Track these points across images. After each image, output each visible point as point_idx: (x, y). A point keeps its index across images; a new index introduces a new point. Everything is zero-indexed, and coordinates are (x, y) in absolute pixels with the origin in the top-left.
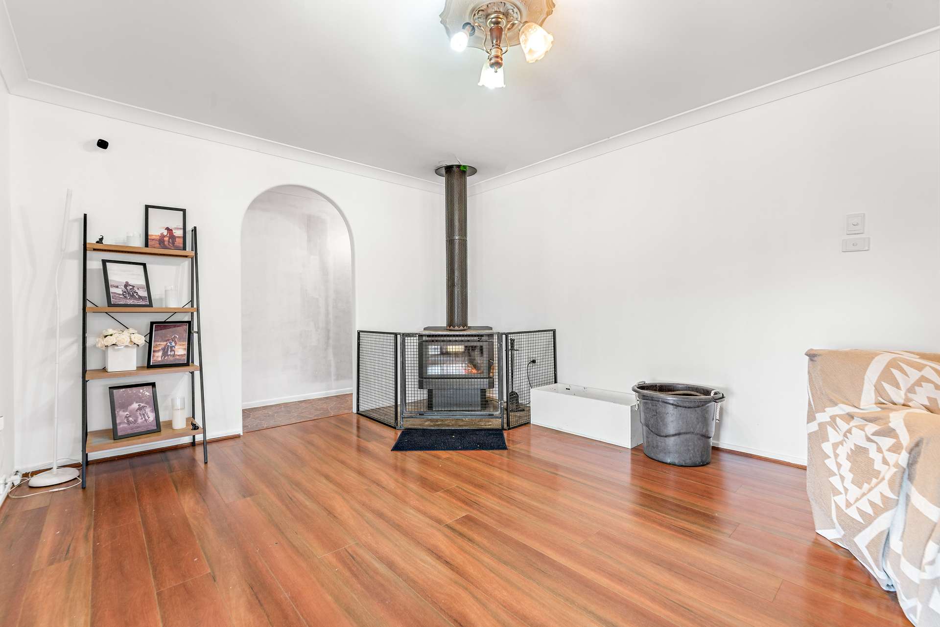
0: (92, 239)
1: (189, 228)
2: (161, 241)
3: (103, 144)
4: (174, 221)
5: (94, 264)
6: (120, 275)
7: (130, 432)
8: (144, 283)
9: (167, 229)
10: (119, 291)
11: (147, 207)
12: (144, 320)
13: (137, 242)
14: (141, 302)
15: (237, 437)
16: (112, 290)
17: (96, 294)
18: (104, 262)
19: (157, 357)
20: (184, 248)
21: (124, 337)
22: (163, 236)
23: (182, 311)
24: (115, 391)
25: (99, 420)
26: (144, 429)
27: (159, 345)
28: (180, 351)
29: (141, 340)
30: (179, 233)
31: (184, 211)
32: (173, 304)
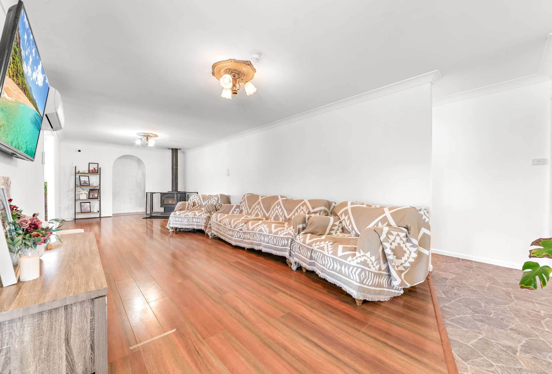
0: (77, 171)
1: (99, 167)
2: (92, 171)
3: (79, 151)
4: (95, 166)
5: (77, 176)
6: (83, 179)
7: (84, 212)
8: (88, 180)
9: (94, 168)
10: (82, 182)
11: (89, 163)
12: (88, 189)
13: (87, 171)
14: (87, 185)
15: (111, 217)
16: (81, 182)
17: (78, 183)
18: (80, 176)
19: (91, 197)
20: (98, 173)
21: (83, 192)
22: (93, 170)
23: (97, 186)
24: (81, 203)
25: (78, 210)
26: (88, 211)
27: (91, 194)
28: (96, 195)
29: (87, 193)
30: (96, 169)
31: (98, 164)
32: (95, 185)
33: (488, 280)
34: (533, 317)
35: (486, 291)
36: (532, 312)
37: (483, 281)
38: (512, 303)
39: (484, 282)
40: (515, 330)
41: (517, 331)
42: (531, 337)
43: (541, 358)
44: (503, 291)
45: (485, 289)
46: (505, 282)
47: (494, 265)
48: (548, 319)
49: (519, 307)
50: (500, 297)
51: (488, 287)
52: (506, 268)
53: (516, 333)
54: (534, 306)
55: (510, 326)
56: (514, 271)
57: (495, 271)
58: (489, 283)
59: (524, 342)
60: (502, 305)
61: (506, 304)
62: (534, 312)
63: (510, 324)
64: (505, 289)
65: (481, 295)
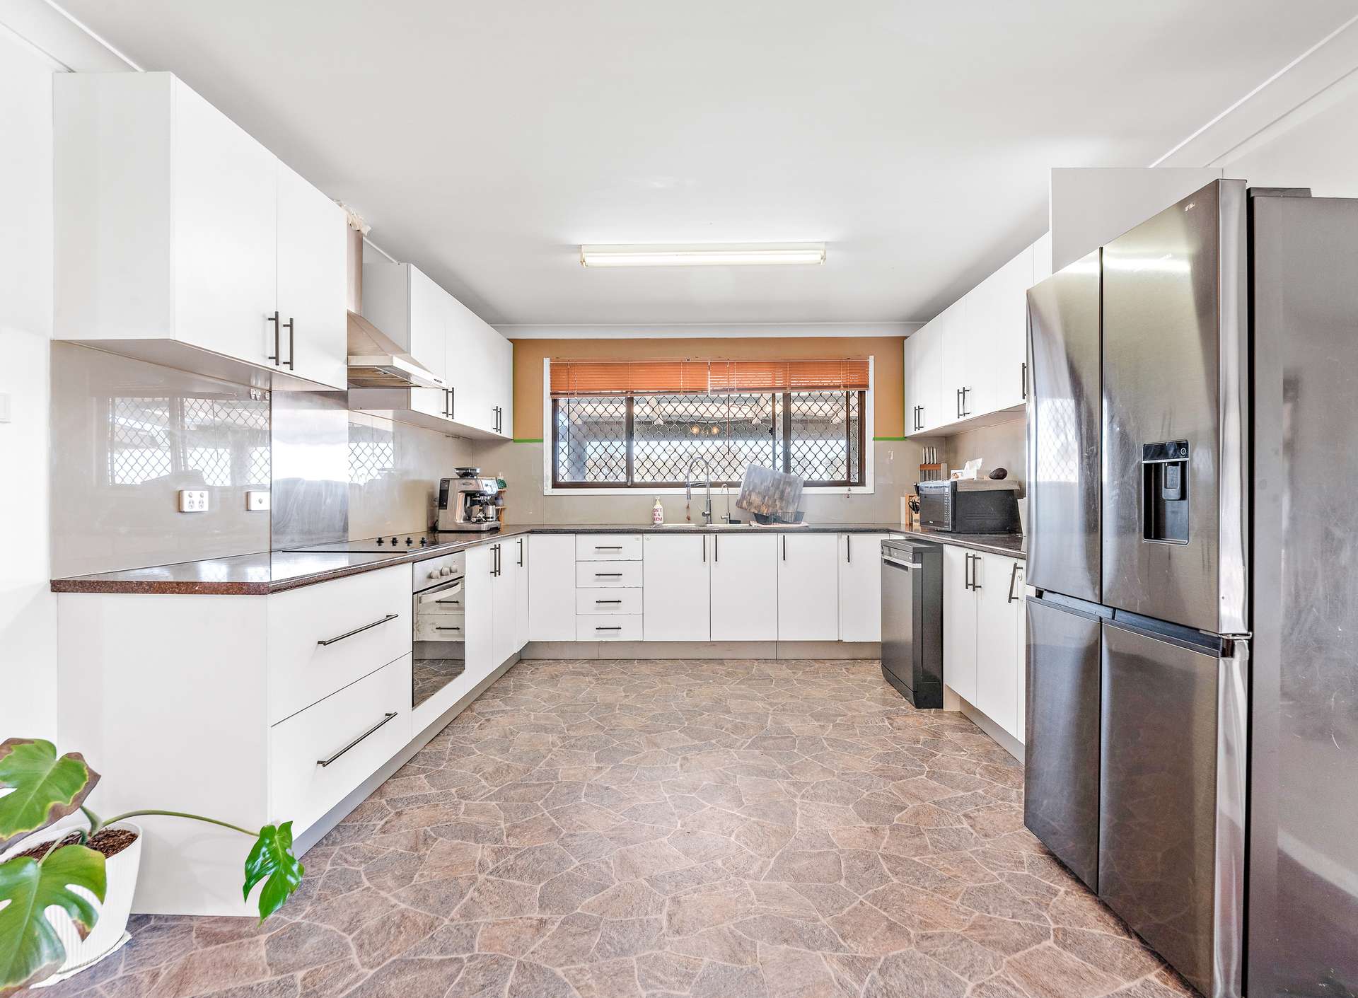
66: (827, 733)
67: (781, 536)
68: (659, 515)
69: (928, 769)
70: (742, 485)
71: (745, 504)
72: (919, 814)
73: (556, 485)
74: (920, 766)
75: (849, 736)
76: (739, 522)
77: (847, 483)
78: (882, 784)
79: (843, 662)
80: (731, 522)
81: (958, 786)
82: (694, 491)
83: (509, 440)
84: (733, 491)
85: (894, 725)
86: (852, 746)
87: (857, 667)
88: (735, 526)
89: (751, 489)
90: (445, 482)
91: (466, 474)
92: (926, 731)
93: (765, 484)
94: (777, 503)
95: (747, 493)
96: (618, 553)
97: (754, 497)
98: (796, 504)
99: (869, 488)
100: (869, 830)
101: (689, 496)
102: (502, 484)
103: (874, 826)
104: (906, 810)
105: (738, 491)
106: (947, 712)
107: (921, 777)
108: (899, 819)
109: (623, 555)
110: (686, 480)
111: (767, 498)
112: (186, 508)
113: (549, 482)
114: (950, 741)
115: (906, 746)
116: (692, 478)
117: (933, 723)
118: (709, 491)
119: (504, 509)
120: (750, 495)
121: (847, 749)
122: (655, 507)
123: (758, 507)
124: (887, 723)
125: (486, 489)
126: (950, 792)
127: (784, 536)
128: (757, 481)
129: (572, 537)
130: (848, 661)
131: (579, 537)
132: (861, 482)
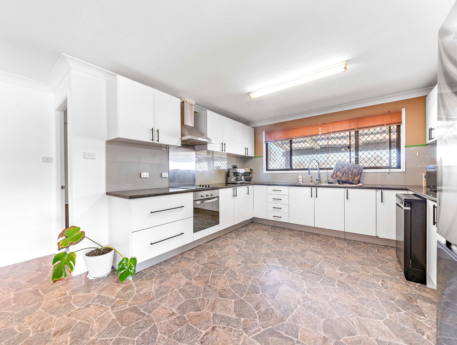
33: (10, 289)
34: (64, 303)
35: (13, 304)
36: (61, 298)
37: (4, 294)
38: (44, 301)
39: (6, 294)
40: (58, 332)
41: (60, 332)
42: (71, 326)
43: (87, 342)
44: (30, 292)
45: (12, 303)
46: (28, 280)
47: (10, 265)
48: (73, 296)
49: (51, 300)
50: (31, 302)
51: (13, 298)
52: (24, 263)
53: (60, 335)
54: (60, 290)
55: (52, 331)
56: (31, 262)
57: (13, 273)
58: (12, 292)
59: (69, 338)
60: (36, 310)
61: (38, 307)
62: (62, 297)
63: (51, 329)
64: (31, 289)
65: (9, 316)
66: (342, 278)
67: (346, 189)
68: (300, 180)
69: (388, 318)
70: (333, 169)
71: (334, 176)
72: (361, 342)
73: (267, 170)
74: (383, 314)
75: (352, 283)
76: (332, 183)
77: (390, 167)
78: (351, 315)
79: (379, 246)
80: (329, 183)
81: (403, 337)
82: (311, 171)
83: (253, 157)
84: (329, 171)
85: (384, 285)
86: (350, 288)
87: (385, 250)
88: (330, 185)
89: (337, 170)
90: (229, 169)
91: (235, 167)
92: (404, 295)
93: (344, 168)
94: (350, 176)
95: (336, 172)
96: (280, 192)
97: (338, 173)
98: (359, 177)
99: (403, 169)
100: (322, 337)
101: (319, 173)
102: (251, 170)
103: (326, 336)
104: (354, 336)
105: (332, 171)
106: (429, 288)
107: (380, 321)
108: (346, 340)
109: (282, 193)
110: (308, 168)
111: (345, 174)
112: (142, 177)
113: (265, 169)
114: (418, 306)
115: (383, 299)
116: (310, 167)
117: (412, 292)
118: (319, 171)
119: (252, 177)
120: (337, 173)
121: (345, 289)
122: (299, 177)
123: (340, 177)
124: (380, 283)
125: (239, 171)
126: (394, 338)
127: (347, 190)
128: (340, 167)
129: (266, 186)
130: (382, 246)
131: (268, 186)
132: (399, 167)
